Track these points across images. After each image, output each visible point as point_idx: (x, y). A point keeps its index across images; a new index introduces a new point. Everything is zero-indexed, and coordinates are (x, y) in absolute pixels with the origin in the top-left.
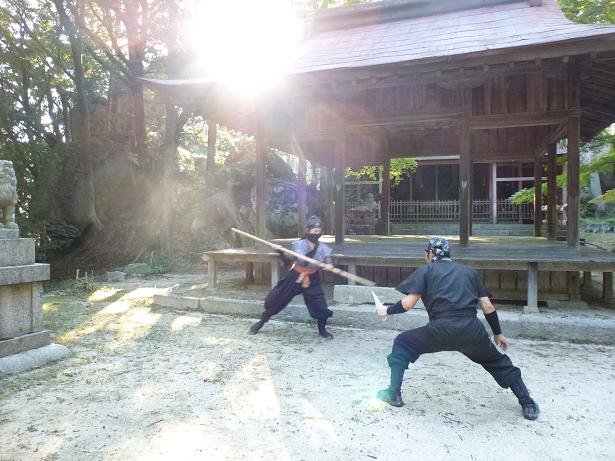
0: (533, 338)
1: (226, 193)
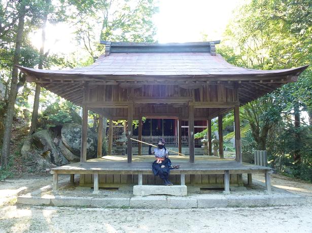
0: (233, 207)
1: (45, 131)
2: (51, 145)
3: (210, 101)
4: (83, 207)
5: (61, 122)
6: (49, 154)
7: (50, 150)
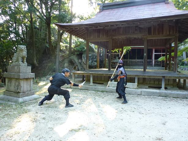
1: (75, 56)
2: (77, 63)
3: (158, 34)
4: (84, 90)
5: (82, 51)
6: (77, 68)
7: (77, 66)
